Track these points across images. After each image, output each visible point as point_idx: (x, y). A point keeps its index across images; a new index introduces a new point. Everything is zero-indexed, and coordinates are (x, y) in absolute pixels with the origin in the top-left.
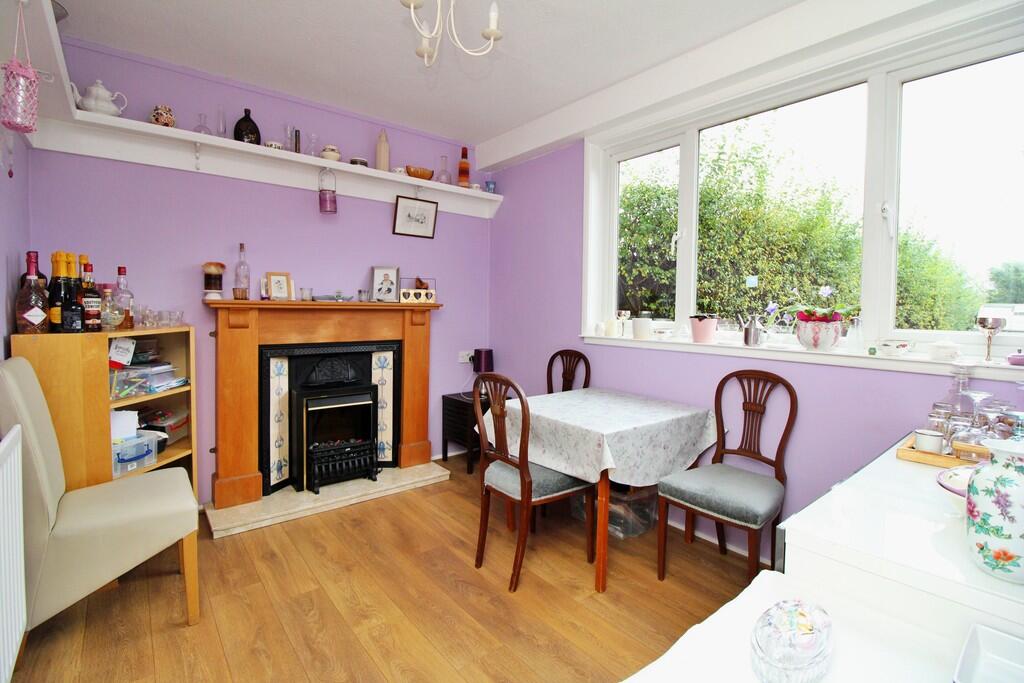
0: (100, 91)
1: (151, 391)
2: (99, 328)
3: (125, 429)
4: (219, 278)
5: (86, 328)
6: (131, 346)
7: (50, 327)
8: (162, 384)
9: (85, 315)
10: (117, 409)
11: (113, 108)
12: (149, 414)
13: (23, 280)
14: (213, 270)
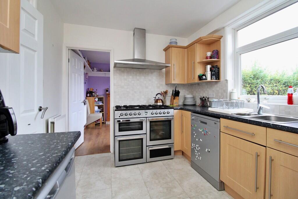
0: (95, 69)
1: (99, 104)
2: (94, 97)
3: (96, 108)
4: (108, 90)
5: (93, 96)
6: (97, 99)
7: (89, 96)
8: (101, 104)
9: (93, 95)
10: (96, 106)
11: (96, 71)
12: (99, 107)
13: (87, 91)
14: (107, 89)
